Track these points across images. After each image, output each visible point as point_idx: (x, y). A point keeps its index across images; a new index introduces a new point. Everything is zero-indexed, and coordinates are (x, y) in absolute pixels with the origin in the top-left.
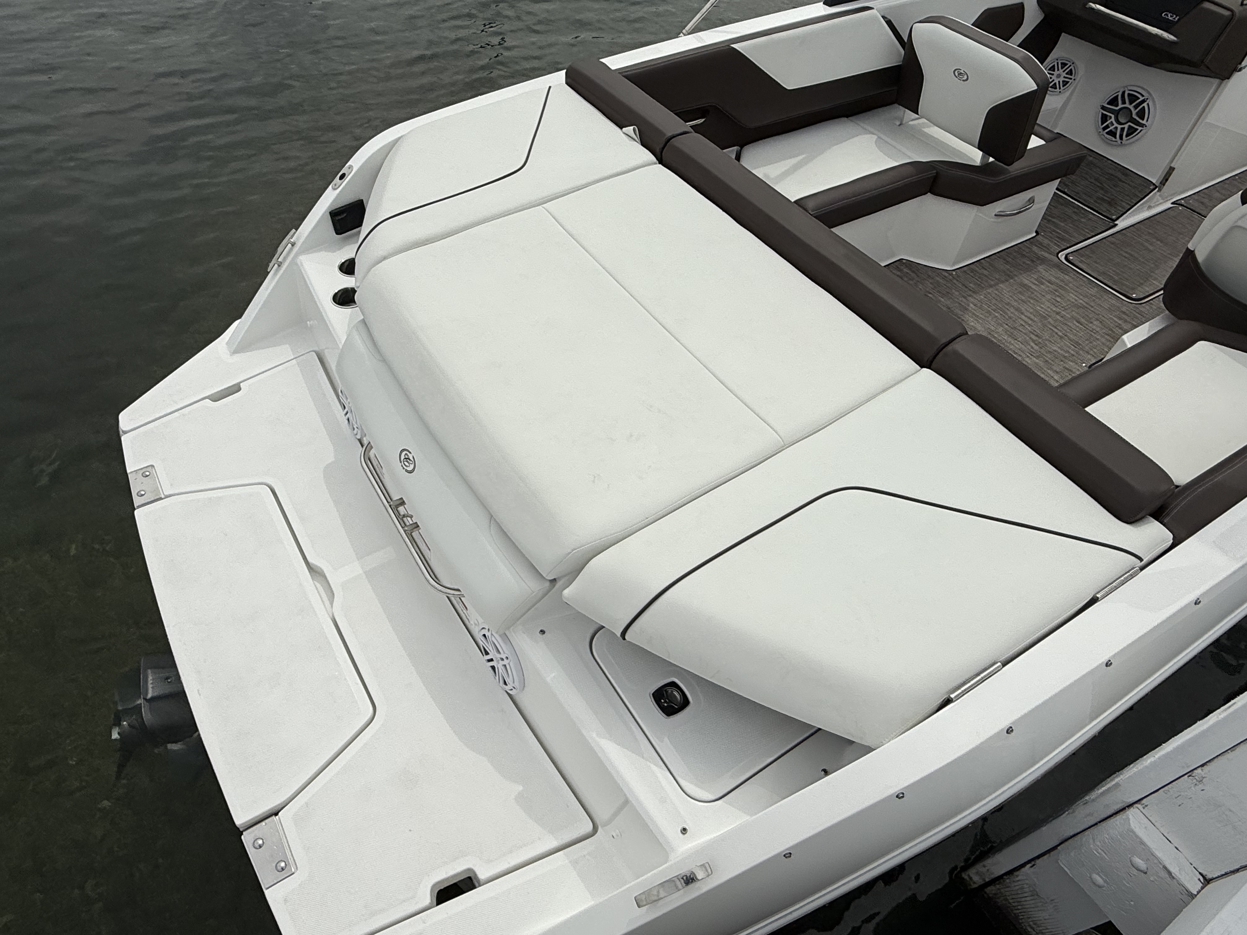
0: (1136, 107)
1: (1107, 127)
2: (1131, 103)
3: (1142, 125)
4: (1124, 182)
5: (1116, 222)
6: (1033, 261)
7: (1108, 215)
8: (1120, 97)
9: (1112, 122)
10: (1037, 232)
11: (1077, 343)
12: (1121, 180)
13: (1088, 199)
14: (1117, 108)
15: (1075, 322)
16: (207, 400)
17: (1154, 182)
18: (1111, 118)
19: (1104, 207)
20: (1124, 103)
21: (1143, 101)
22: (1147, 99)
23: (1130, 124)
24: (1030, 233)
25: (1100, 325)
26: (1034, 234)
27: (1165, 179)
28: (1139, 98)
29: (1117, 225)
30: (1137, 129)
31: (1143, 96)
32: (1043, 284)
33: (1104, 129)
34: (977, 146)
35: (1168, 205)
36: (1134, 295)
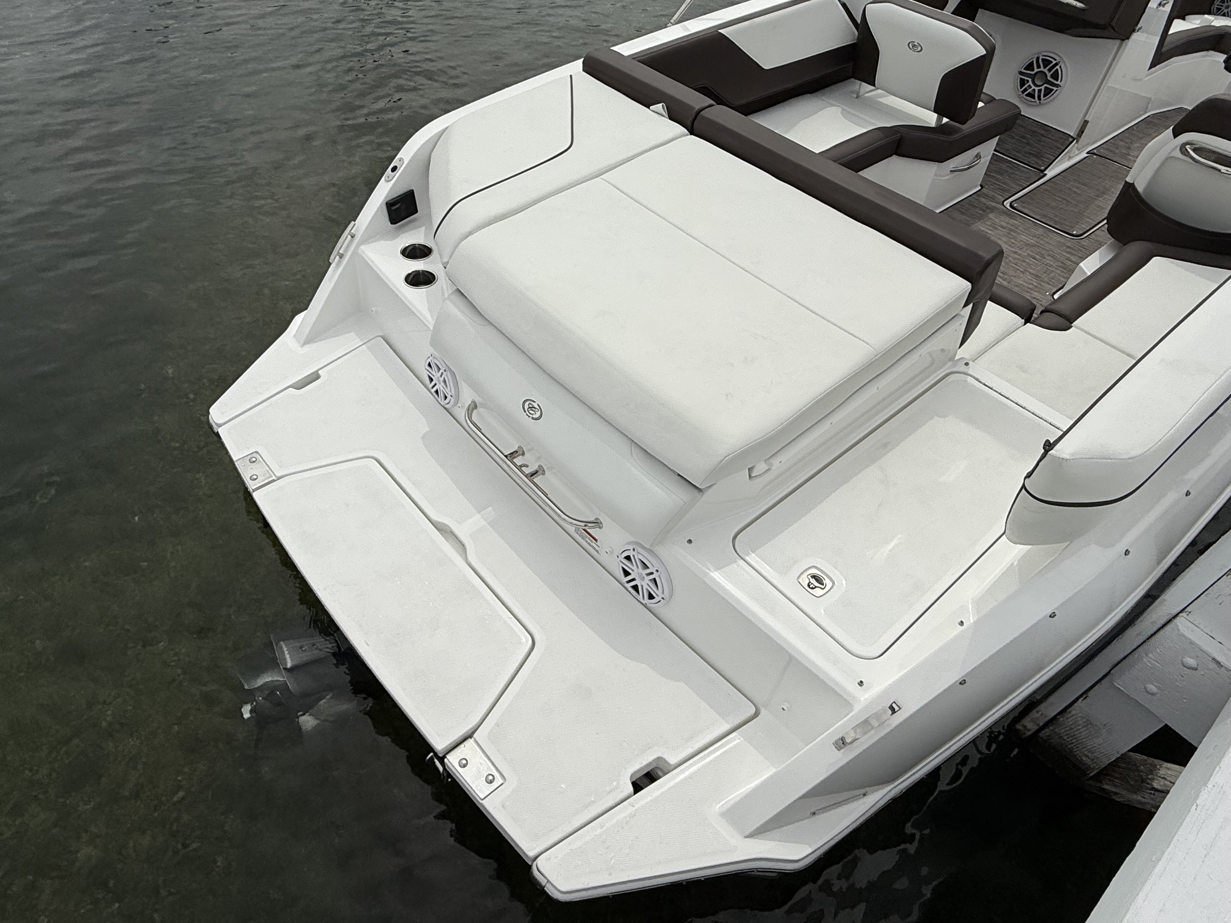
0: (1049, 70)
1: (1026, 90)
2: (1045, 67)
3: (1057, 86)
4: (1046, 137)
5: (1045, 172)
6: (984, 211)
7: (1037, 167)
8: (1035, 62)
9: (1029, 85)
10: (981, 185)
11: (1037, 276)
12: (1043, 135)
13: (1017, 154)
14: (1033, 73)
15: (1031, 259)
16: (291, 389)
17: (1072, 134)
18: (1028, 81)
19: (1032, 160)
20: (1039, 67)
21: (1056, 64)
22: (1059, 62)
23: (1045, 85)
24: (976, 187)
25: (1051, 259)
26: (979, 188)
27: (1081, 132)
28: (1052, 62)
29: (1046, 174)
30: (1053, 90)
31: (1055, 60)
32: (996, 229)
33: (1023, 92)
34: (933, 109)
35: (1084, 155)
36: (1075, 232)
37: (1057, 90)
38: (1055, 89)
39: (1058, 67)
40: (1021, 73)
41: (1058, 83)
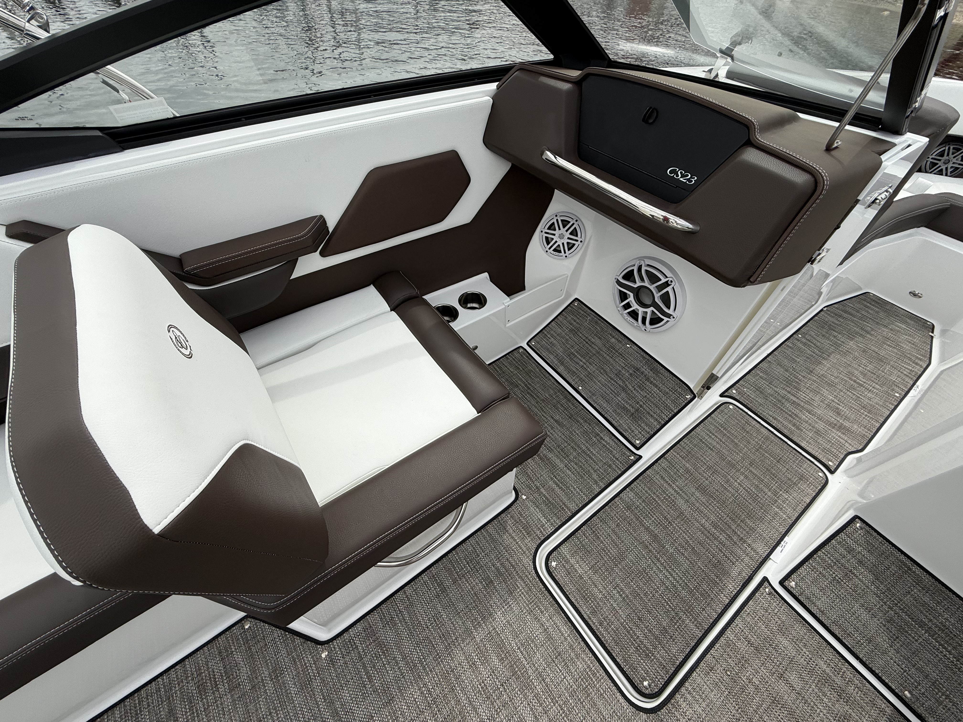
0: (660, 288)
1: (628, 306)
2: (651, 283)
4: (651, 383)
5: (641, 453)
7: (631, 438)
8: (636, 272)
9: (631, 302)
12: (648, 379)
14: (635, 286)
17: (692, 388)
18: (629, 296)
19: (625, 422)
20: (642, 280)
21: (667, 284)
22: (672, 281)
23: (653, 309)
27: (706, 387)
28: (660, 280)
29: (640, 457)
30: (663, 319)
33: (624, 308)
35: (715, 400)
37: (668, 321)
38: (666, 319)
39: (669, 289)
40: (618, 282)
41: (670, 312)
